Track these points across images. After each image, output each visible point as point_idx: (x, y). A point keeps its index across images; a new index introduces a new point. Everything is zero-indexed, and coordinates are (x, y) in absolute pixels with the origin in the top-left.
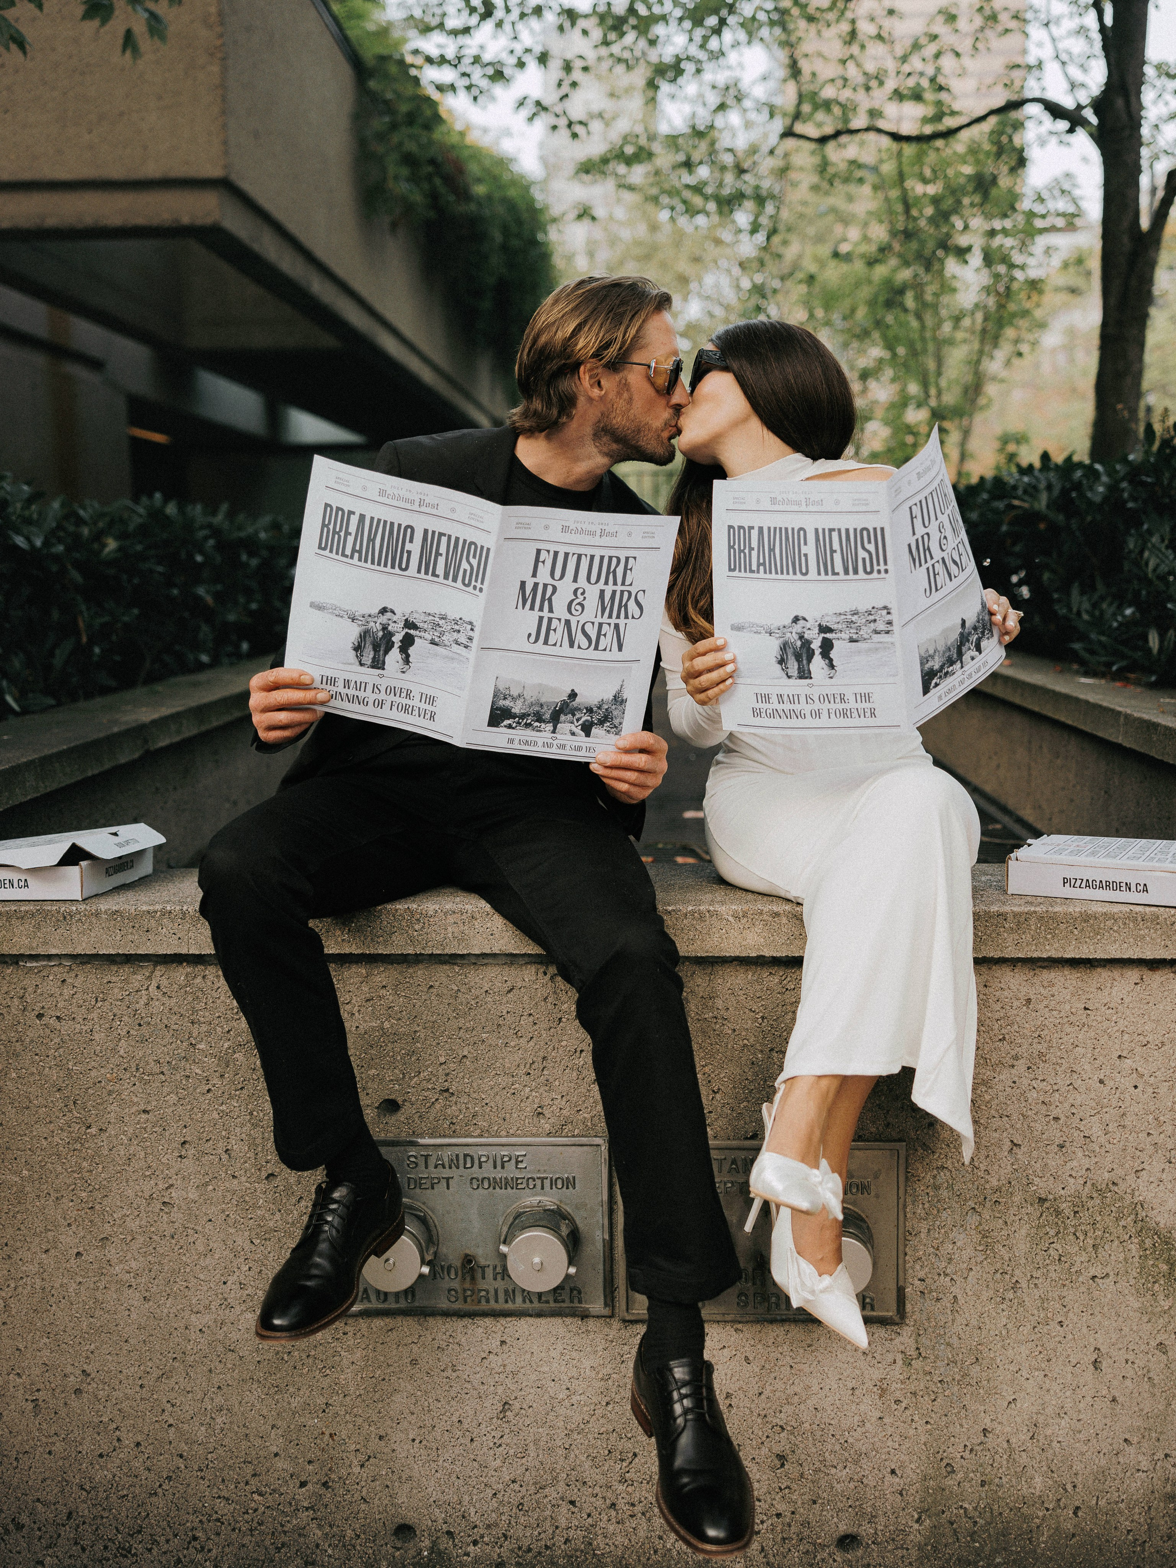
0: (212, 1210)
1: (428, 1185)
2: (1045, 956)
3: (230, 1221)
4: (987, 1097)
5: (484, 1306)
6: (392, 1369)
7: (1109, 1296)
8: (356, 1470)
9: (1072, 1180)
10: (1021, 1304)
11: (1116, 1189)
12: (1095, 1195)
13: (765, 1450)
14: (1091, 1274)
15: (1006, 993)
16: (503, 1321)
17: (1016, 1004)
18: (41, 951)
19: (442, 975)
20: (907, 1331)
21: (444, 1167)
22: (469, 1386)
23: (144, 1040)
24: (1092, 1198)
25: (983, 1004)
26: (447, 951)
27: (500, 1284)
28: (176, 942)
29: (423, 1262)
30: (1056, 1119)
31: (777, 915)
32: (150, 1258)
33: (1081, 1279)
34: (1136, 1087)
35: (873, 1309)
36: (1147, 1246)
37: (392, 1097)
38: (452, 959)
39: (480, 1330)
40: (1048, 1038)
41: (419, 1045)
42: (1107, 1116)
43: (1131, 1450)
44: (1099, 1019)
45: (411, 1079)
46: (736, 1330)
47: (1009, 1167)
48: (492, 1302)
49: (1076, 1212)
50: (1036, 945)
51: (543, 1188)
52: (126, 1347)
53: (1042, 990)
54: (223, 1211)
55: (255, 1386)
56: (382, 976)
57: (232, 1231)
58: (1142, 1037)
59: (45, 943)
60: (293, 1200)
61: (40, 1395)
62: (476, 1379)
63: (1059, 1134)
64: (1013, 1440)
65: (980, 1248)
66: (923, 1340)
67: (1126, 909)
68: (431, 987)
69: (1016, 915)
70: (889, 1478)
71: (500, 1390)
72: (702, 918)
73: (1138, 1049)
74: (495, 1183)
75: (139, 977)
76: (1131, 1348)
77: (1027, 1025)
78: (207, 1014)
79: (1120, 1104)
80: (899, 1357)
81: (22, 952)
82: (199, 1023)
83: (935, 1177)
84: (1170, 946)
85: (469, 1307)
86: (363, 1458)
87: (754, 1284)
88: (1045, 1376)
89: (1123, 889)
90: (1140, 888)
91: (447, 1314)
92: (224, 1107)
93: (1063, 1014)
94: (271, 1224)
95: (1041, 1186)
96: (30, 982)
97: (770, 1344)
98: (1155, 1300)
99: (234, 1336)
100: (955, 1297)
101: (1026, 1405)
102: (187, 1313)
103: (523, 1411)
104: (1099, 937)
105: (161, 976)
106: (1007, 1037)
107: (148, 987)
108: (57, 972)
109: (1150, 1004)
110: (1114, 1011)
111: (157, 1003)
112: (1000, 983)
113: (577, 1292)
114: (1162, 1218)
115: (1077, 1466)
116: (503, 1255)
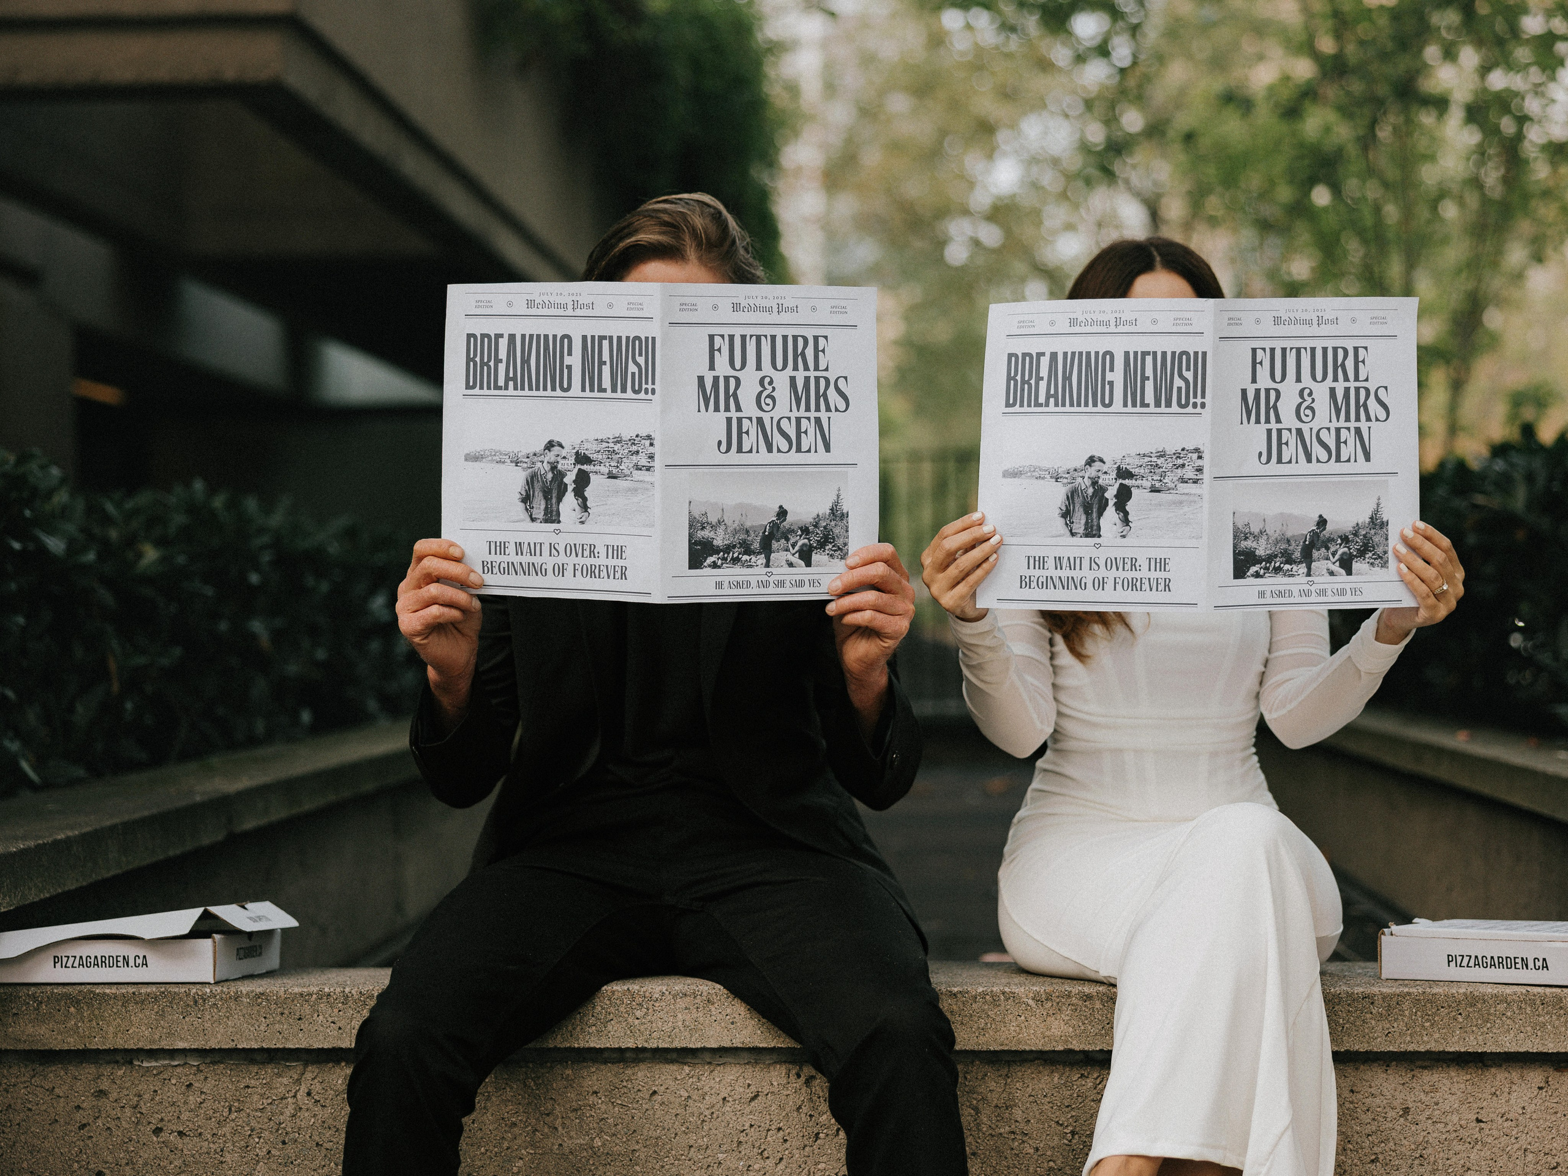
2: (1422, 1049)
15: (1378, 1101)
17: (1391, 1114)
18: (165, 1044)
19: (668, 1077)
25: (1347, 1113)
26: (677, 1044)
28: (335, 1033)
31: (1089, 997)
38: (681, 1055)
40: (1432, 1159)
41: (638, 1168)
44: (1495, 1133)
50: (1411, 1035)
53: (1423, 1096)
56: (593, 1078)
59: (170, 1034)
67: (1523, 989)
68: (655, 1092)
69: (1385, 997)
72: (994, 1002)
75: (285, 1080)
77: (1405, 1142)
81: (140, 1045)
89: (1519, 966)
90: (1539, 964)
93: (1449, 1127)
96: (146, 1087)
104: (1489, 1025)
105: (313, 1079)
106: (1381, 1157)
107: (296, 1093)
108: (181, 1073)
109: (1559, 1115)
110: (1513, 1124)
111: (306, 1115)
112: (1371, 1087)
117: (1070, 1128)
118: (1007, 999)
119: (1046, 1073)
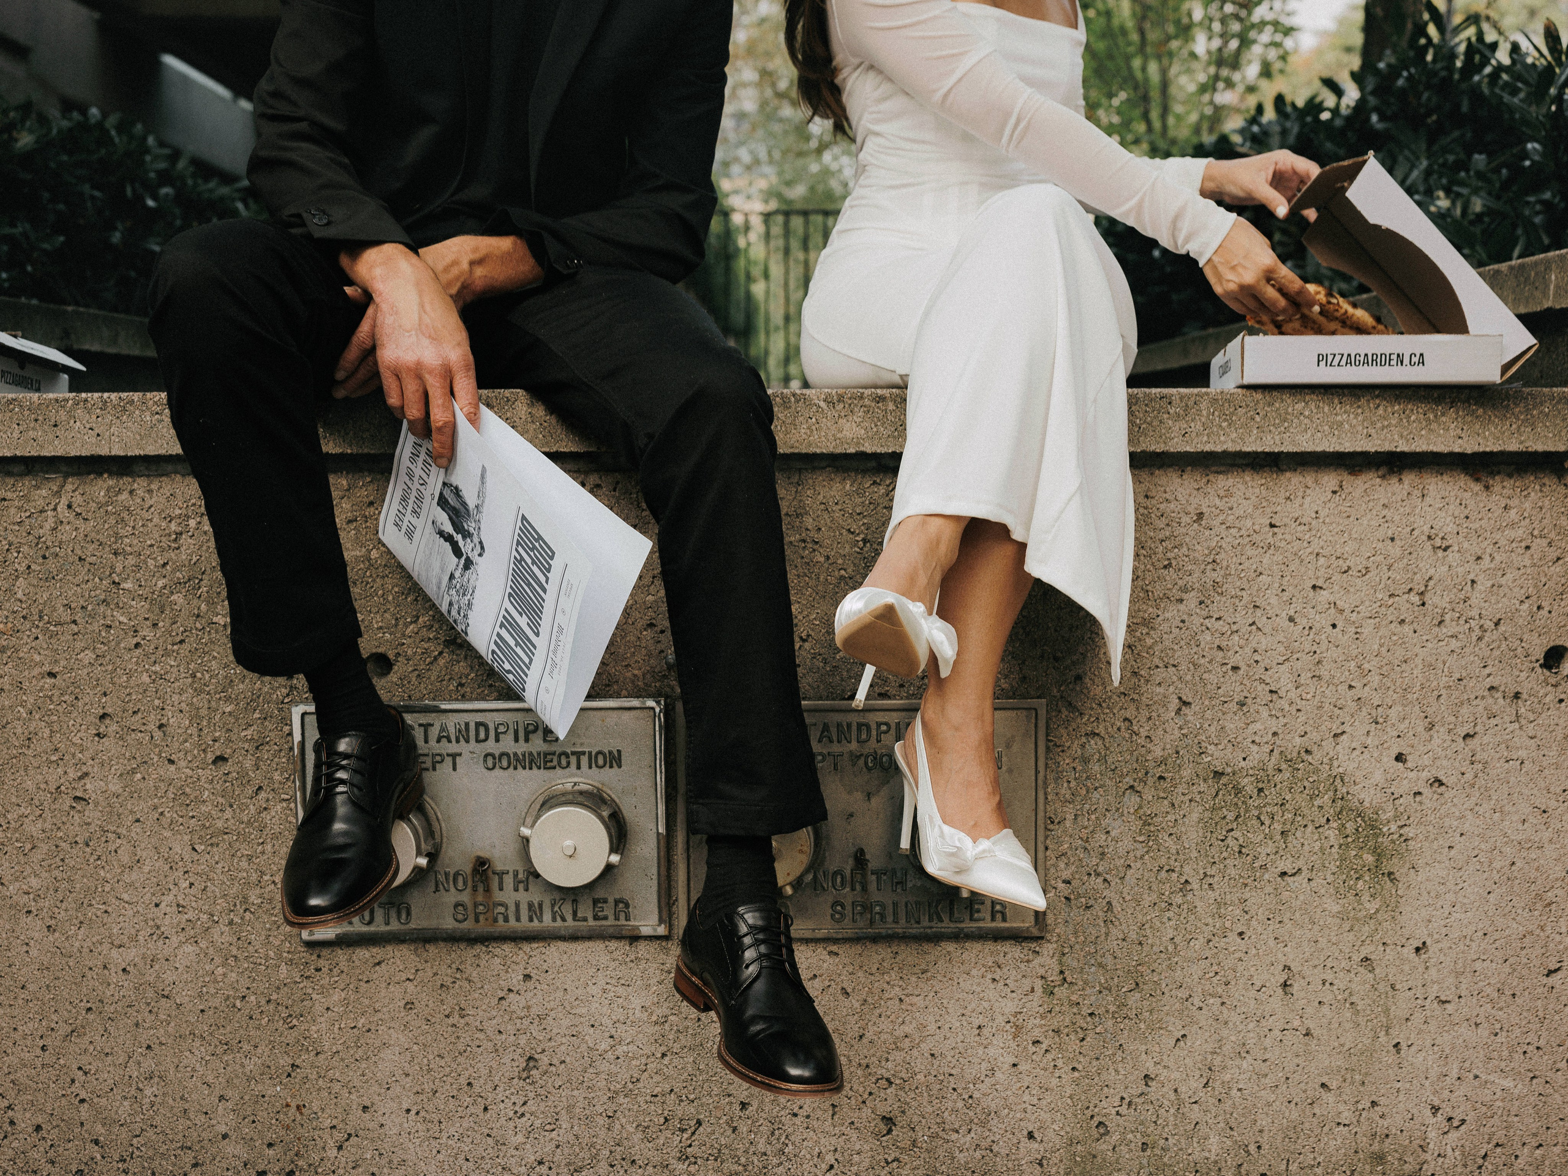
0: (141, 807)
1: (429, 764)
2: (1219, 449)
3: (165, 821)
4: (1149, 642)
5: (501, 926)
6: (379, 1015)
7: (1301, 898)
8: (332, 1153)
9: (1255, 748)
10: (1192, 910)
11: (1310, 758)
12: (1284, 766)
13: (866, 1112)
14: (1279, 870)
15: (1172, 506)
16: (526, 947)
17: (1185, 519)
20: (1048, 949)
21: (450, 741)
22: (481, 1036)
23: (49, 578)
24: (1280, 771)
25: (1143, 519)
27: (523, 897)
28: (94, 440)
29: (419, 853)
30: (1235, 668)
32: (56, 873)
33: (1266, 876)
34: (1334, 626)
35: (1004, 920)
36: (1348, 832)
37: (381, 650)
39: (497, 961)
40: (1225, 564)
42: (1299, 663)
43: (1329, 1098)
44: (1288, 537)
45: (406, 625)
46: (831, 953)
47: (1176, 732)
48: (512, 921)
49: (1260, 790)
50: (1208, 435)
51: (579, 767)
52: (23, 994)
53: (1217, 501)
54: (155, 808)
55: (197, 1043)
57: (167, 834)
58: (1341, 562)
60: (250, 791)
62: (490, 1027)
63: (1238, 689)
64: (1182, 1089)
65: (1141, 839)
66: (1067, 959)
70: (1025, 1142)
71: (523, 1040)
73: (1336, 577)
74: (516, 761)
75: (44, 492)
76: (1329, 965)
77: (1197, 547)
78: (135, 542)
79: (1315, 648)
80: (1039, 983)
82: (125, 554)
83: (1083, 746)
84: (1374, 435)
85: (483, 927)
86: (339, 1136)
87: (853, 889)
88: (1223, 1004)
91: (452, 939)
92: (157, 668)
93: (1243, 532)
94: (220, 824)
95: (1217, 756)
97: (874, 970)
98: (1360, 903)
99: (169, 977)
100: (1109, 903)
101: (1199, 1042)
102: (106, 946)
103: (553, 1069)
104: (1286, 424)
105: (73, 491)
106: (1174, 563)
107: (56, 505)
109: (1351, 519)
110: (1306, 528)
111: (67, 528)
112: (1165, 492)
113: (623, 905)
114: (1367, 795)
115: (1263, 1122)
116: (526, 841)
117: (862, 536)
118: (797, 401)
119: (838, 480)
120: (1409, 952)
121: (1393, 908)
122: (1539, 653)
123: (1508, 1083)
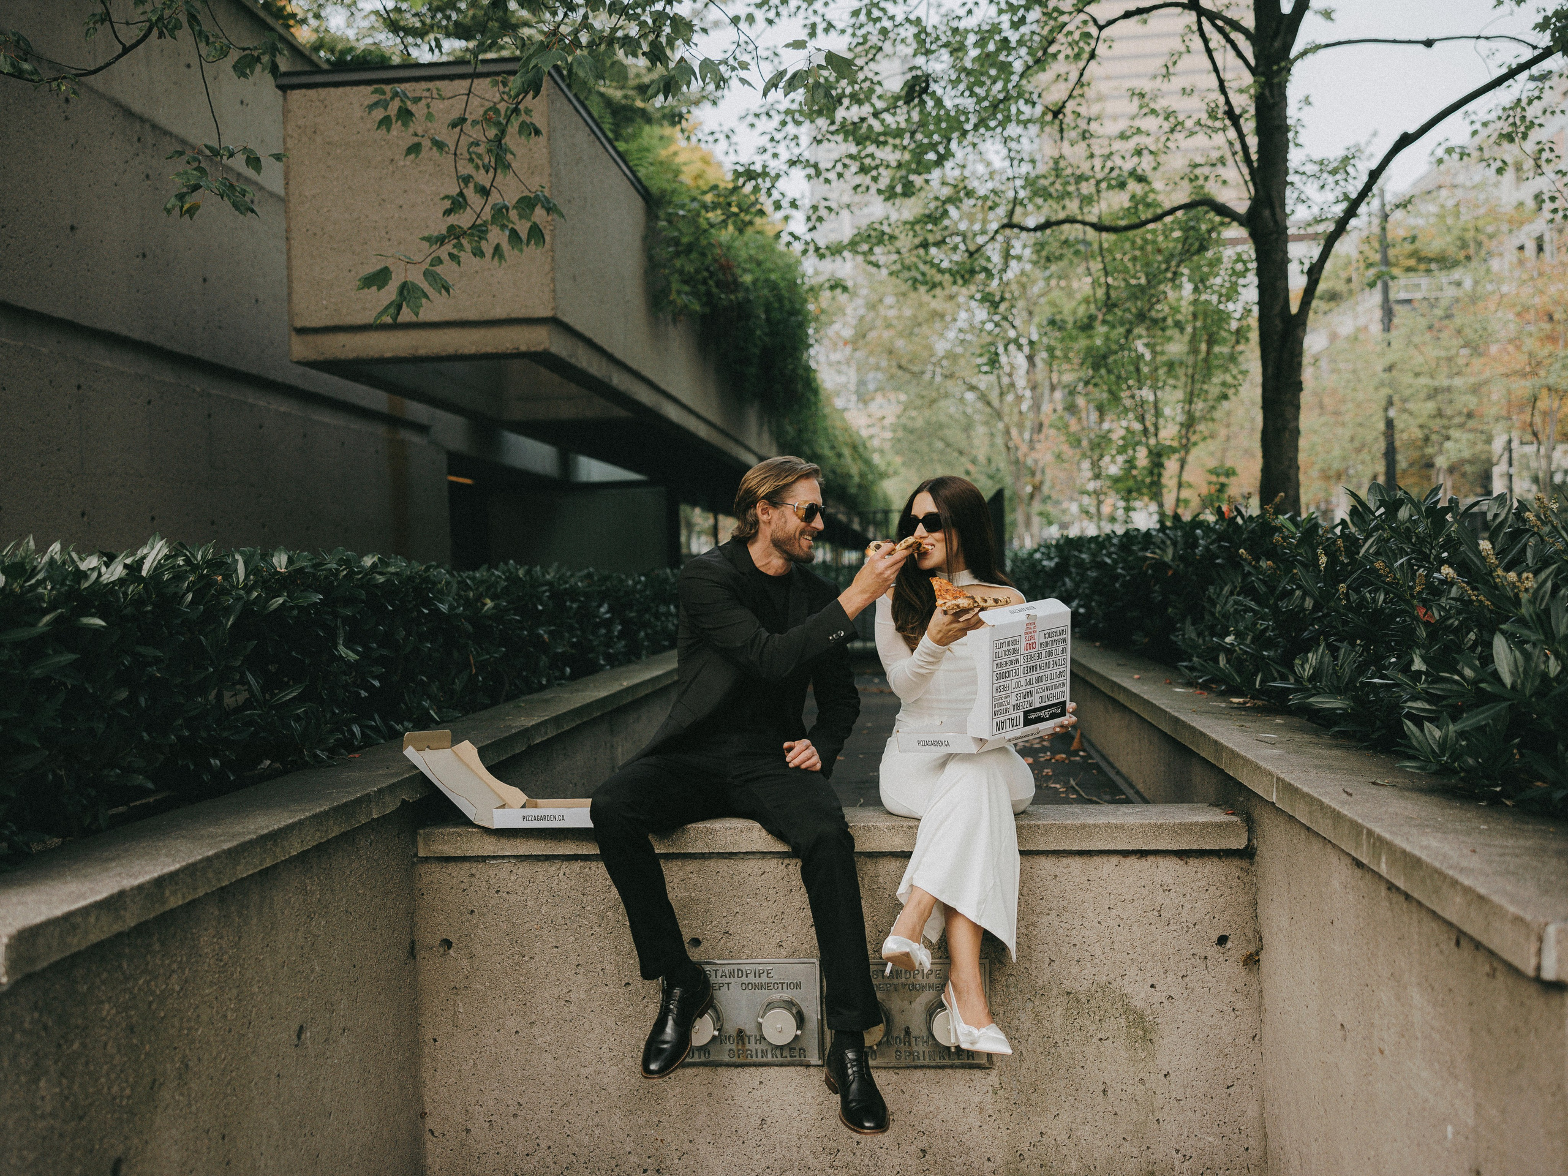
0: (594, 1005)
2: (1063, 849)
3: (604, 1011)
5: (749, 1060)
6: (697, 1099)
7: (1110, 1050)
8: (676, 1161)
9: (1085, 981)
10: (1060, 1056)
11: (1111, 986)
12: (1099, 990)
13: (914, 1147)
14: (1099, 1037)
15: (1042, 872)
16: (761, 1069)
17: (1049, 878)
18: (500, 853)
19: (723, 865)
20: (994, 1073)
21: (726, 977)
22: (741, 1109)
23: (556, 905)
24: (1097, 992)
26: (728, 850)
27: (759, 1047)
28: (575, 847)
29: (715, 1029)
30: (1075, 945)
32: (558, 1034)
33: (1093, 1040)
34: (1119, 926)
36: (1130, 1020)
37: (696, 936)
38: (731, 855)
39: (748, 1075)
40: (1068, 898)
41: (711, 906)
42: (1104, 943)
43: (1127, 1144)
44: (1097, 886)
45: (707, 926)
46: (896, 1073)
47: (1049, 974)
48: (754, 1057)
49: (1089, 1001)
50: (1057, 843)
51: (782, 989)
52: (543, 1088)
53: (1063, 870)
54: (600, 1005)
55: (618, 1110)
56: (691, 866)
57: (605, 1017)
58: (1121, 897)
59: (502, 849)
60: (640, 998)
61: (493, 1118)
62: (745, 1105)
63: (1076, 954)
64: (1058, 1139)
65: (1035, 1022)
66: (1003, 1078)
68: (718, 872)
70: (987, 1163)
71: (760, 1111)
72: (869, 830)
73: (1119, 904)
74: (755, 986)
75: (554, 868)
76: (1124, 1082)
77: (1055, 890)
78: (592, 889)
79: (1111, 936)
80: (990, 1088)
81: (489, 854)
82: (587, 894)
83: (1007, 980)
84: (1133, 843)
85: (742, 1060)
86: (680, 1154)
87: (905, 1045)
88: (1075, 1099)
91: (728, 1065)
92: (601, 944)
93: (1075, 883)
94: (627, 1012)
95: (1068, 985)
96: (492, 872)
97: (917, 1081)
98: (1137, 1053)
99: (606, 1080)
101: (1065, 1117)
102: (579, 1067)
103: (773, 1124)
105: (566, 868)
107: (558, 874)
108: (507, 866)
109: (1125, 877)
110: (1104, 882)
111: (563, 883)
112: (1036, 865)
113: (802, 1051)
114: (1138, 1003)
115: (1096, 1155)
116: (760, 1024)
118: (874, 829)
120: (1161, 1076)
121: (1152, 1055)
122: (1215, 938)
123: (1211, 1139)
